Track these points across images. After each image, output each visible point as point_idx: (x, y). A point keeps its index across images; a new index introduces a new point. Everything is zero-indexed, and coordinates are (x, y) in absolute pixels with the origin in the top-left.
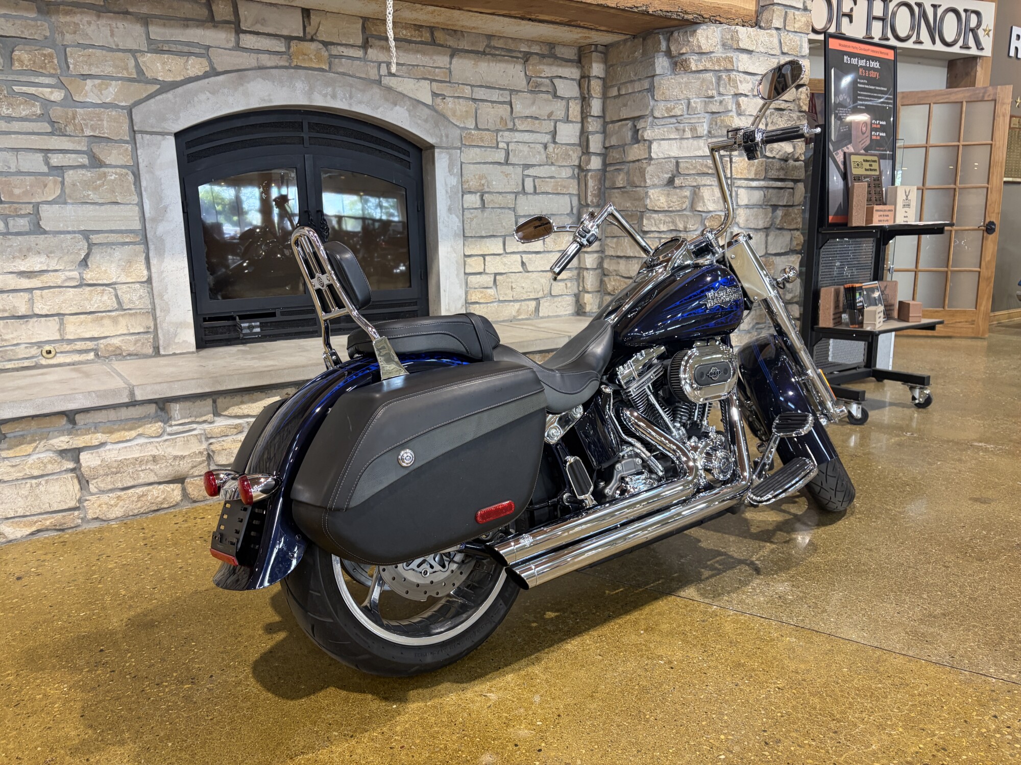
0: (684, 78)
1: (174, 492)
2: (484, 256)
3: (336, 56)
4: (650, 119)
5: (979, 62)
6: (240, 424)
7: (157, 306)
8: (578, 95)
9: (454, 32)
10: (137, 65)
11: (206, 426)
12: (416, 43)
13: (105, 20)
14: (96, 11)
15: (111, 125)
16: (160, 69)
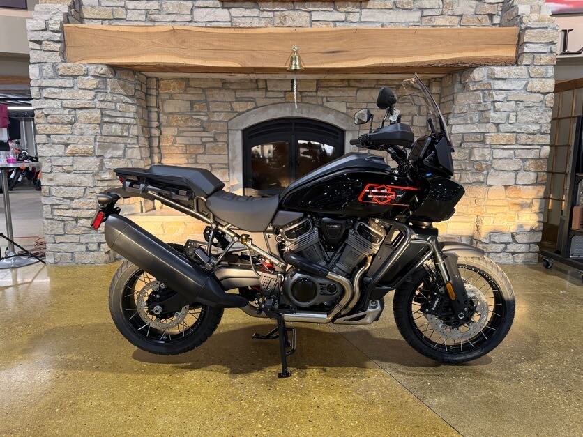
0: (467, 94)
3: (304, 96)
4: (452, 114)
9: (359, 81)
10: (231, 107)
12: (340, 87)
13: (223, 91)
14: (220, 89)
15: (221, 128)
16: (238, 107)
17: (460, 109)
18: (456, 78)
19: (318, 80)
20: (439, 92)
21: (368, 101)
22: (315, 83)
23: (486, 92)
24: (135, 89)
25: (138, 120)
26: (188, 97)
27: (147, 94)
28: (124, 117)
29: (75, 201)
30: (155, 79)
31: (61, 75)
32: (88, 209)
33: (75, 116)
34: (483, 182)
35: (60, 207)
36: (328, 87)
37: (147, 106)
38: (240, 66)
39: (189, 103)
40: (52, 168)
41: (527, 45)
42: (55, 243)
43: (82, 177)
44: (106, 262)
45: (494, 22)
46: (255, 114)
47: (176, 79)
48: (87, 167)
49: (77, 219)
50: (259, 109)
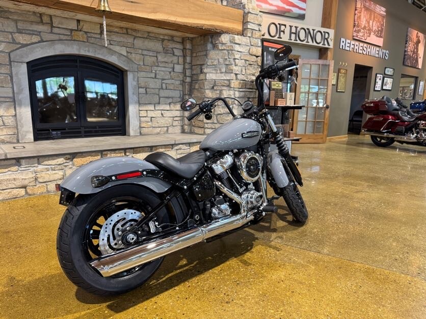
0: (217, 52)
1: (22, 191)
2: (147, 111)
3: (89, 37)
4: (206, 66)
5: (329, 50)
6: (48, 168)
7: (18, 125)
8: (182, 55)
9: (135, 30)
10: (13, 37)
11: (35, 168)
12: (120, 33)
15: (2, 59)
17: (212, 62)
18: (208, 39)
20: (191, 48)
21: (143, 48)
22: (99, 26)
23: (230, 52)
36: (111, 32)
41: (249, 23)
45: (224, 4)
46: (42, 48)
50: (45, 43)
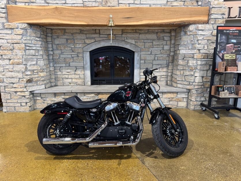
4: (180, 45)
6: (88, 98)
7: (85, 78)
8: (169, 39)
10: (84, 41)
11: (83, 97)
12: (132, 33)
13: (80, 35)
14: (79, 33)
15: (80, 50)
16: (88, 41)
17: (184, 43)
18: (182, 29)
19: (122, 30)
20: (175, 35)
21: (144, 39)
22: (121, 31)
23: (195, 36)
24: (41, 34)
25: (43, 48)
26: (65, 37)
27: (46, 36)
28: (36, 47)
29: (15, 84)
30: (50, 29)
31: (6, 28)
32: (21, 88)
33: (13, 47)
34: (193, 75)
35: (8, 87)
36: (127, 33)
37: (47, 41)
38: (87, 24)
39: (66, 39)
40: (4, 70)
41: (213, 15)
42: (7, 103)
43: (18, 74)
44: (29, 111)
45: (199, 4)
46: (95, 45)
47: (60, 29)
48: (19, 69)
49: (16, 92)
50: (97, 42)
